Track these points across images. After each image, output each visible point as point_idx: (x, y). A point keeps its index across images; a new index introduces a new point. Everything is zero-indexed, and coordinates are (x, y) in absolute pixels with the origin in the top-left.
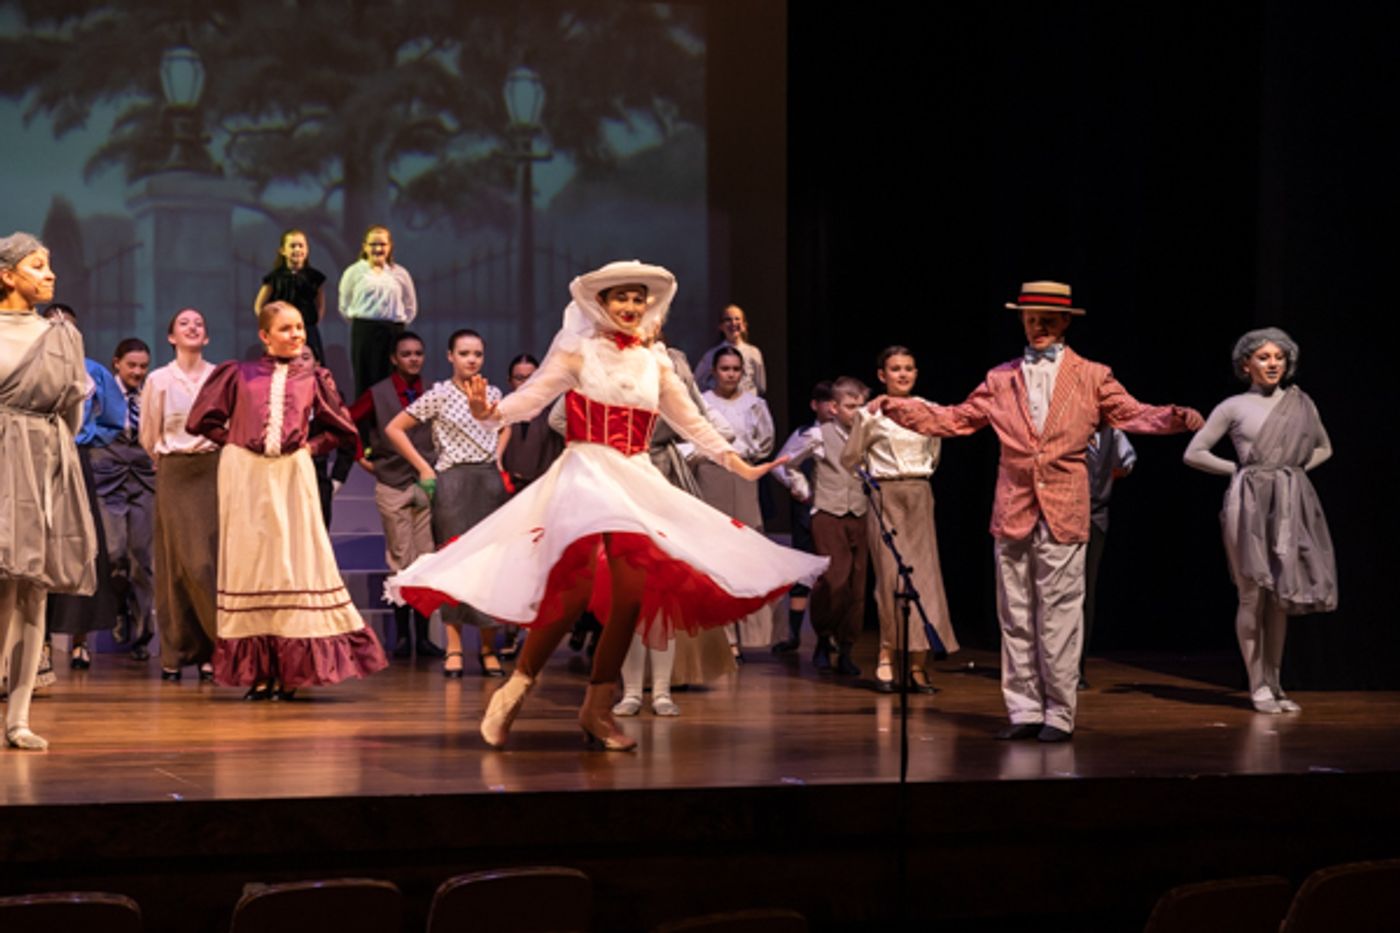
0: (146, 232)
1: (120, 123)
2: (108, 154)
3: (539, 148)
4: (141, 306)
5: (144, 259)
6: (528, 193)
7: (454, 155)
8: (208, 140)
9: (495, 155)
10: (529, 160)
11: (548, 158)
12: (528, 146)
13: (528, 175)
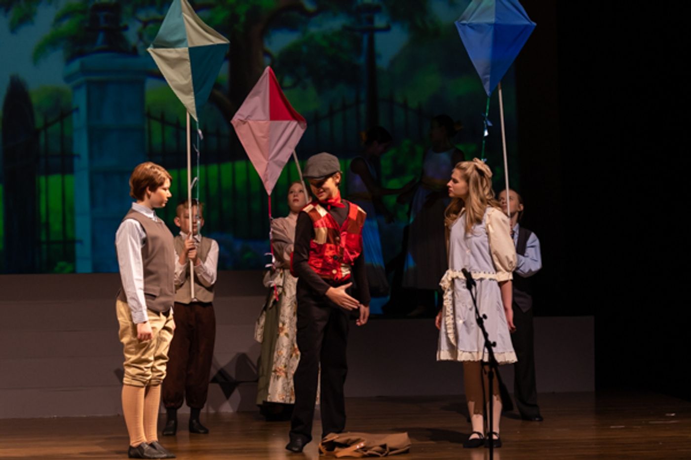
0: (80, 100)
1: (59, 19)
2: (52, 43)
3: (380, 22)
4: (79, 156)
5: (79, 120)
6: (372, 55)
7: (313, 30)
8: (126, 28)
9: (345, 28)
10: (372, 31)
11: (387, 29)
12: (371, 21)
13: (371, 42)
